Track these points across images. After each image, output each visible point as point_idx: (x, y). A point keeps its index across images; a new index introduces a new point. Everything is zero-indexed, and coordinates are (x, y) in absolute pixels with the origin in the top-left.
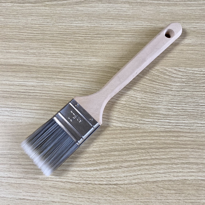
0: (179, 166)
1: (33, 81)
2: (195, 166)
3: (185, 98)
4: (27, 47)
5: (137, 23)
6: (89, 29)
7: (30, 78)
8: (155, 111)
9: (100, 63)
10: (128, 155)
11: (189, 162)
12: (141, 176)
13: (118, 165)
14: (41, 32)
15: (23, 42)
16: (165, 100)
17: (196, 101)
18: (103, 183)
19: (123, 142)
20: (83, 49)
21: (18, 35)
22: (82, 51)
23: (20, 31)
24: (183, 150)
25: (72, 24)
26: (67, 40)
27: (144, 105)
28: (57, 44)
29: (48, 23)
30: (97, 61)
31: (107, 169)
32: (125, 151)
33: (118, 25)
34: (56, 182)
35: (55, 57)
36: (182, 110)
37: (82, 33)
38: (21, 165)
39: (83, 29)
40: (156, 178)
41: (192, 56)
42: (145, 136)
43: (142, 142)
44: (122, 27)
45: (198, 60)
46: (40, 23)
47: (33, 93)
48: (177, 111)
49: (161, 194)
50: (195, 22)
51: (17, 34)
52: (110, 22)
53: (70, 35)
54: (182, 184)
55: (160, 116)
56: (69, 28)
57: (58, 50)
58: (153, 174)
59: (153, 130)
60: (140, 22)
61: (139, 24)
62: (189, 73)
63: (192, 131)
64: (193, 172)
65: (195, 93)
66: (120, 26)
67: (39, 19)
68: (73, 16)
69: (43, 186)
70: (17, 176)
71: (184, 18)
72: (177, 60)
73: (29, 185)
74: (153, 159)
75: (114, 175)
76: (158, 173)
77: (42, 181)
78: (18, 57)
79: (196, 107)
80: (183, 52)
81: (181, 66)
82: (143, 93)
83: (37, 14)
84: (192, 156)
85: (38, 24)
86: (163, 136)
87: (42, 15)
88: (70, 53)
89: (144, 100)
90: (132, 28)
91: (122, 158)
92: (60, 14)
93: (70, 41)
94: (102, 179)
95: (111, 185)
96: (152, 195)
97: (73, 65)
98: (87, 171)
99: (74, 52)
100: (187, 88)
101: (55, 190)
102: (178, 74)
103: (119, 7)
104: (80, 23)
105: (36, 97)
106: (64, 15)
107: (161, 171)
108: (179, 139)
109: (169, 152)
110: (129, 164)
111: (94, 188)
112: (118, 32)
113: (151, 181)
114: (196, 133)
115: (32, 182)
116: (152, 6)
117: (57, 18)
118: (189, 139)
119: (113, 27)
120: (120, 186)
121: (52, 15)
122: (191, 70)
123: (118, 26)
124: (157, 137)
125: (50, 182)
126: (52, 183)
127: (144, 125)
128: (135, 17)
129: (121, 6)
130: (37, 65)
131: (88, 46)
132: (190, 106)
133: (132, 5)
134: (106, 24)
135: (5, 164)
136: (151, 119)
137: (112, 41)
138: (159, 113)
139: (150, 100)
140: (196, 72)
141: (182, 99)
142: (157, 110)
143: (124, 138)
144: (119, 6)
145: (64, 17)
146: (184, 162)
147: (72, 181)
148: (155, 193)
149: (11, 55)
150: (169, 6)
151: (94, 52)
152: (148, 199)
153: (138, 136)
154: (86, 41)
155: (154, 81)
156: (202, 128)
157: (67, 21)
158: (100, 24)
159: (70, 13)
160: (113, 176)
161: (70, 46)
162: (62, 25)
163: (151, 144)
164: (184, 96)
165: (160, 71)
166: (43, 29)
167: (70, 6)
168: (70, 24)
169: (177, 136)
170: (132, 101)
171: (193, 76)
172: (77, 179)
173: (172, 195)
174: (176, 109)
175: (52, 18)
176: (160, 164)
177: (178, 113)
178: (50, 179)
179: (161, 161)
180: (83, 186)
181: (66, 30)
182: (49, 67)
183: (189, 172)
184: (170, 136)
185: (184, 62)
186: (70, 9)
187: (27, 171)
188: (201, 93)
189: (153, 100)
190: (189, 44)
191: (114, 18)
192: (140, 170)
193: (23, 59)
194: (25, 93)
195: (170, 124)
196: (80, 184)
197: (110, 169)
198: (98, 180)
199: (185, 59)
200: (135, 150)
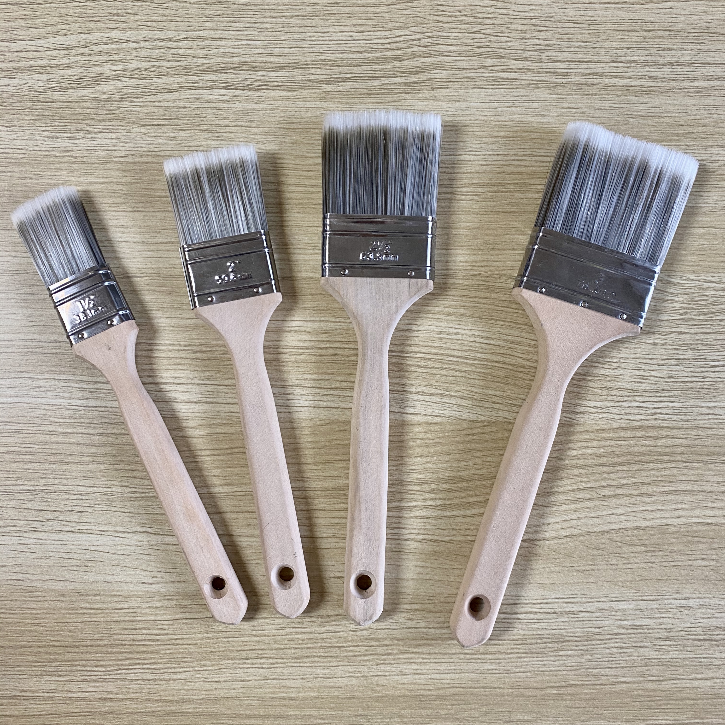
1: (323, 319)
2: (688, 498)
8: (610, 384)
11: (676, 489)
16: (632, 356)
17: (702, 357)
24: (665, 466)
33: (520, 156)
36: (670, 378)
43: (580, 452)
44: (533, 163)
47: (327, 348)
49: (619, 555)
54: (659, 533)
55: (621, 393)
59: (604, 426)
62: (690, 287)
64: (683, 509)
65: (701, 337)
66: (525, 160)
71: (688, 134)
74: (603, 487)
76: (613, 514)
79: (701, 369)
84: (684, 478)
96: (600, 557)
98: (465, 516)
100: (683, 326)
103: (523, 99)
105: (335, 358)
107: (619, 511)
108: (659, 443)
112: (520, 176)
114: (696, 428)
116: (608, 95)
118: (681, 441)
119: (508, 163)
122: (695, 278)
123: (520, 158)
129: (528, 96)
132: (688, 369)
133: (557, 94)
136: (600, 401)
137: (507, 204)
138: (618, 387)
140: (707, 285)
141: (671, 352)
142: (614, 381)
146: (666, 489)
148: (606, 553)
150: (653, 93)
152: (591, 565)
156: (710, 417)
158: (476, 155)
163: (599, 456)
169: (655, 438)
172: (446, 532)
173: (639, 555)
179: (619, 491)
183: (675, 510)
188: (713, 336)
194: (307, 349)
195: (642, 412)
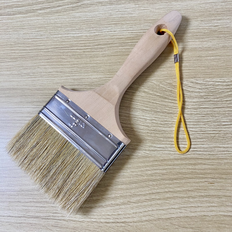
0: (197, 199)
3: (204, 117)
4: (20, 67)
5: (144, 26)
6: (88, 39)
7: (25, 103)
9: (102, 80)
10: (137, 189)
12: (153, 212)
13: (125, 201)
14: (35, 48)
15: (15, 62)
18: (110, 221)
19: (131, 173)
20: (83, 65)
21: (10, 53)
22: (81, 67)
23: (12, 48)
25: (69, 35)
26: (64, 55)
27: (155, 128)
28: (53, 60)
29: (41, 35)
30: (98, 78)
31: (114, 206)
32: (134, 184)
34: (59, 221)
35: (51, 76)
37: (80, 45)
38: (21, 202)
39: (82, 40)
40: (170, 214)
41: (213, 63)
42: (156, 165)
45: (220, 67)
46: (33, 37)
48: (194, 133)
50: (216, 19)
51: (8, 52)
52: (112, 29)
53: (67, 49)
56: (66, 40)
57: (54, 68)
58: (167, 209)
60: (148, 25)
61: (147, 28)
63: (212, 158)
67: (32, 32)
68: (69, 24)
69: (45, 225)
70: (17, 214)
72: (194, 69)
73: (30, 224)
75: (122, 211)
77: (44, 220)
78: (11, 79)
80: (201, 59)
81: (199, 76)
82: (153, 114)
83: (29, 26)
85: (31, 39)
86: (178, 165)
87: (34, 27)
88: (68, 70)
89: (155, 122)
90: (138, 34)
91: (130, 192)
92: (55, 24)
93: (67, 55)
94: (108, 217)
95: (118, 224)
97: (71, 84)
99: (72, 68)
101: (58, 229)
102: (195, 88)
104: (78, 33)
106: (60, 25)
109: (185, 184)
110: (138, 199)
111: (99, 227)
113: (164, 218)
115: (33, 220)
117: (52, 30)
120: (129, 224)
121: (46, 25)
124: (170, 166)
125: (52, 220)
126: (54, 222)
127: (155, 152)
128: (142, 19)
130: (32, 87)
131: (88, 61)
134: (108, 32)
135: (4, 202)
139: (161, 121)
143: (133, 169)
144: (123, 7)
145: (59, 27)
147: (75, 219)
149: (3, 77)
151: (95, 67)
153: (148, 166)
154: (86, 55)
155: (166, 98)
157: (63, 32)
159: (66, 22)
160: (120, 213)
161: (68, 62)
162: (57, 37)
164: (202, 115)
165: (172, 85)
166: (37, 44)
167: (65, 13)
168: (66, 35)
170: (140, 123)
171: (214, 88)
174: (193, 131)
175: (45, 30)
176: (174, 198)
177: (196, 136)
178: (51, 218)
180: (87, 224)
181: (62, 43)
182: (45, 89)
184: (186, 164)
185: (202, 71)
186: (65, 17)
187: (28, 208)
189: (165, 121)
190: (209, 47)
191: (117, 23)
192: (151, 206)
193: (17, 81)
196: (84, 223)
197: (117, 205)
198: (104, 217)
199: (203, 68)
200: (145, 183)
